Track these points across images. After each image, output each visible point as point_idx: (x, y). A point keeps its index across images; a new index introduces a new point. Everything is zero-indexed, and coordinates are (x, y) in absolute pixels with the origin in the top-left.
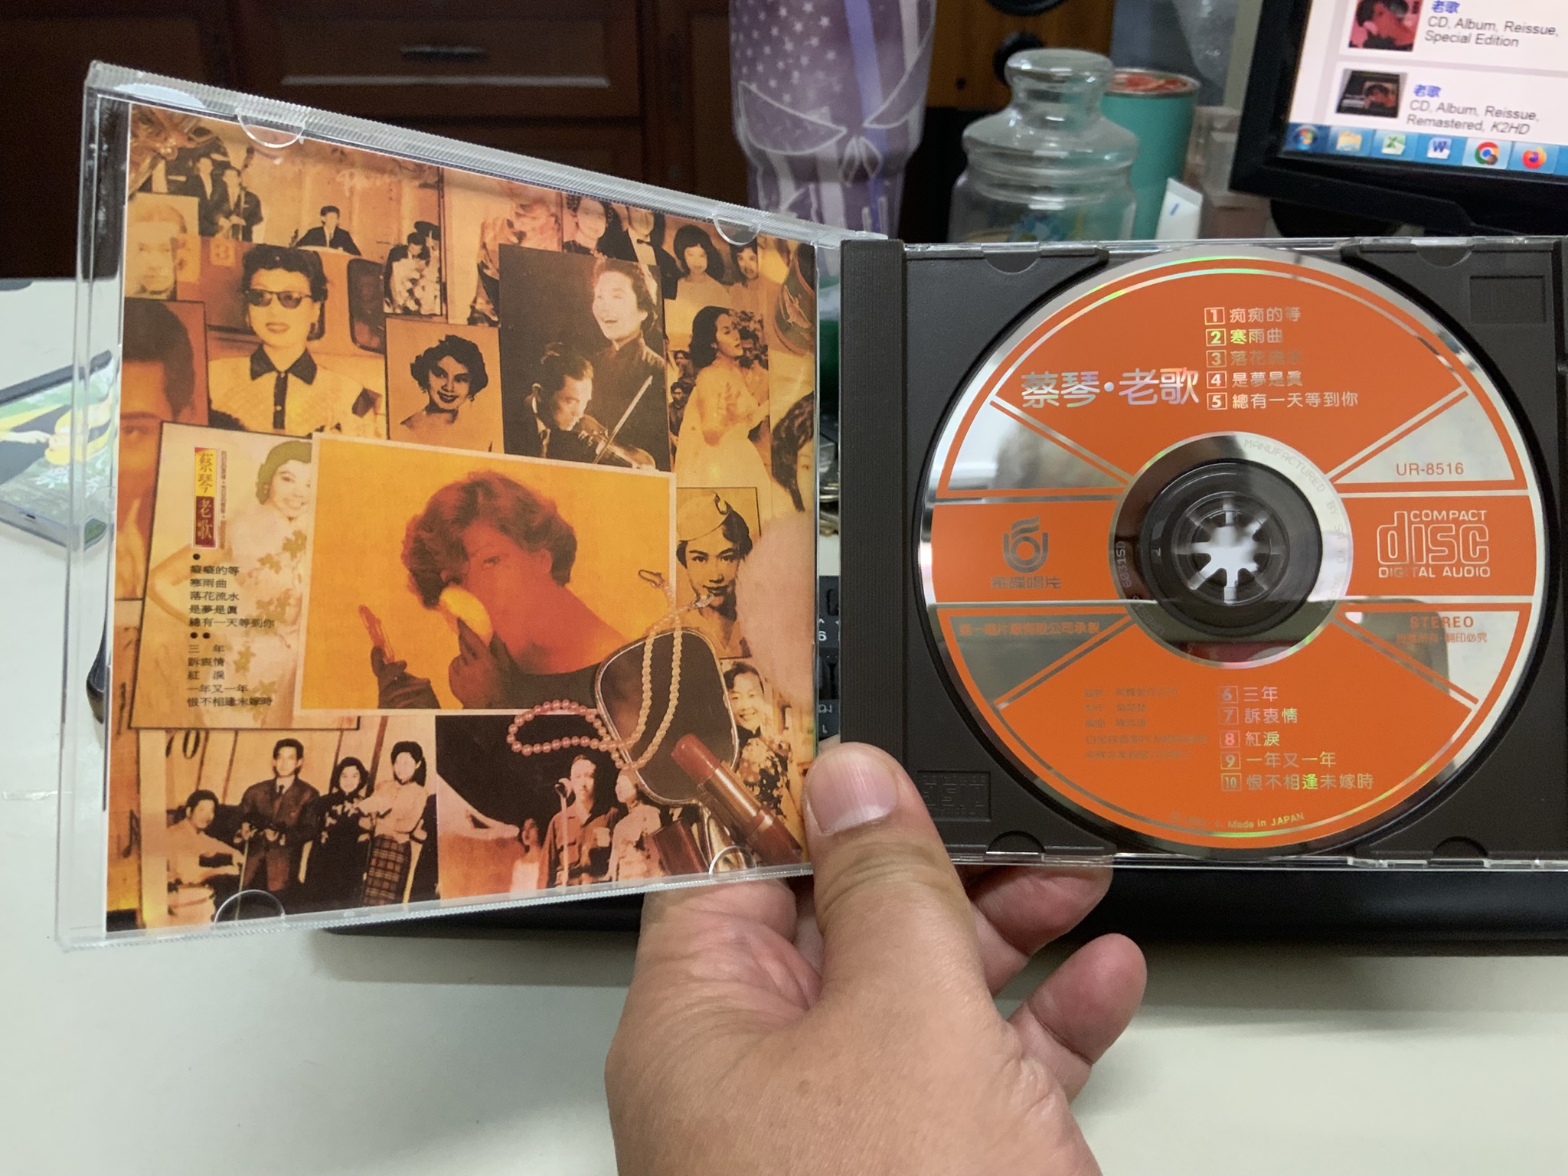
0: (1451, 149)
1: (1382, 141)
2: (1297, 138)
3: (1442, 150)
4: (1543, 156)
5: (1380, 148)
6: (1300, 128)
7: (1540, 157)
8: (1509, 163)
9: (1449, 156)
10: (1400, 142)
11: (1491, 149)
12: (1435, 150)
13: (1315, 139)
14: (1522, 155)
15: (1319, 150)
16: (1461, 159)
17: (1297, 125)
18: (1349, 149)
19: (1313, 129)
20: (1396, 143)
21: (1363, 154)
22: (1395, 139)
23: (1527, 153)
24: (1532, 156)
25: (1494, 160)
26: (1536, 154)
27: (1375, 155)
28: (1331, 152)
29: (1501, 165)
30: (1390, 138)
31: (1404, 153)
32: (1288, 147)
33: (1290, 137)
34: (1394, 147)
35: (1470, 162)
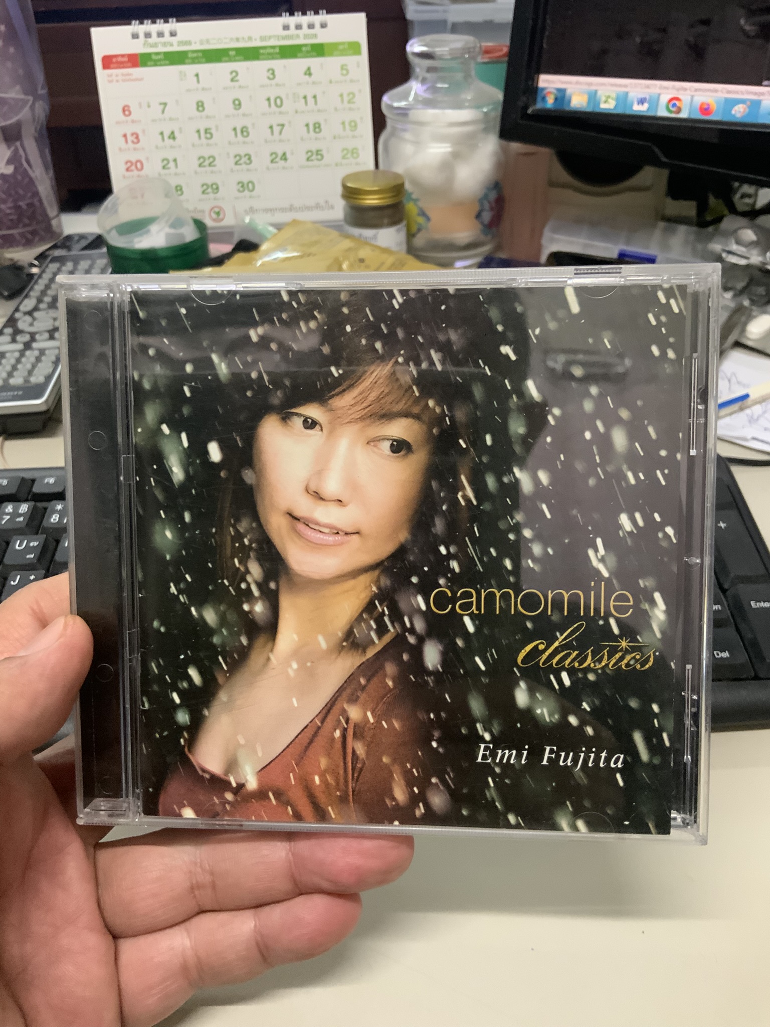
0: (649, 103)
1: (600, 99)
2: (544, 99)
3: (643, 104)
4: (714, 106)
5: (599, 105)
6: (545, 92)
7: (711, 107)
8: (690, 113)
9: (648, 109)
10: (612, 99)
11: (677, 103)
12: (638, 104)
13: (556, 99)
14: (698, 106)
15: (559, 107)
16: (656, 110)
17: (543, 89)
18: (578, 106)
19: (555, 91)
20: (610, 100)
21: (590, 109)
22: (608, 97)
23: (702, 104)
24: (705, 106)
25: (679, 110)
26: (708, 105)
27: (597, 110)
28: (567, 109)
29: (684, 115)
30: (605, 96)
31: (615, 107)
32: (539, 105)
33: (539, 99)
34: (609, 103)
35: (662, 112)
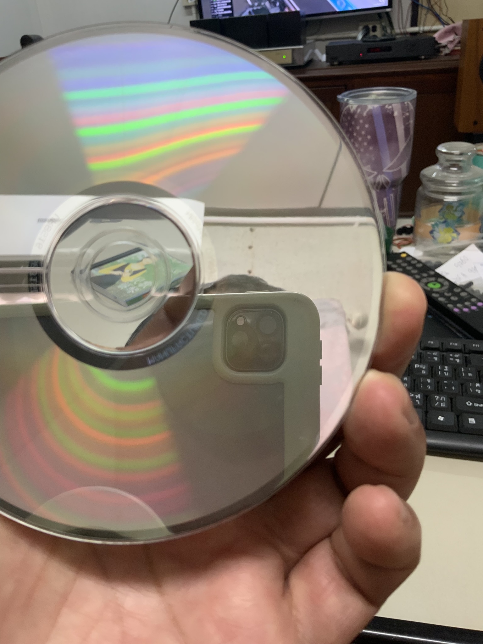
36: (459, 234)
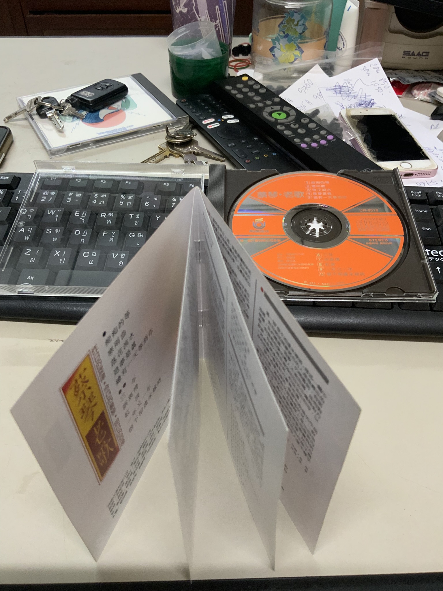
36: (302, 52)
